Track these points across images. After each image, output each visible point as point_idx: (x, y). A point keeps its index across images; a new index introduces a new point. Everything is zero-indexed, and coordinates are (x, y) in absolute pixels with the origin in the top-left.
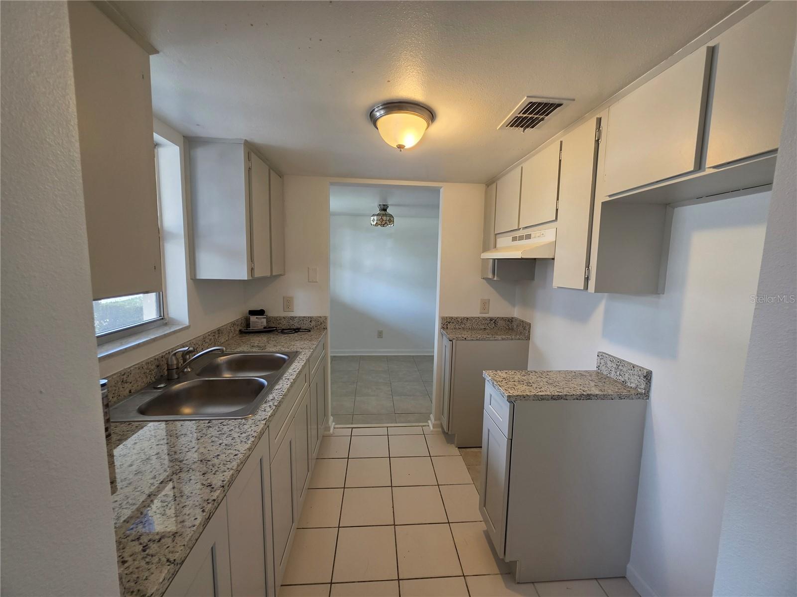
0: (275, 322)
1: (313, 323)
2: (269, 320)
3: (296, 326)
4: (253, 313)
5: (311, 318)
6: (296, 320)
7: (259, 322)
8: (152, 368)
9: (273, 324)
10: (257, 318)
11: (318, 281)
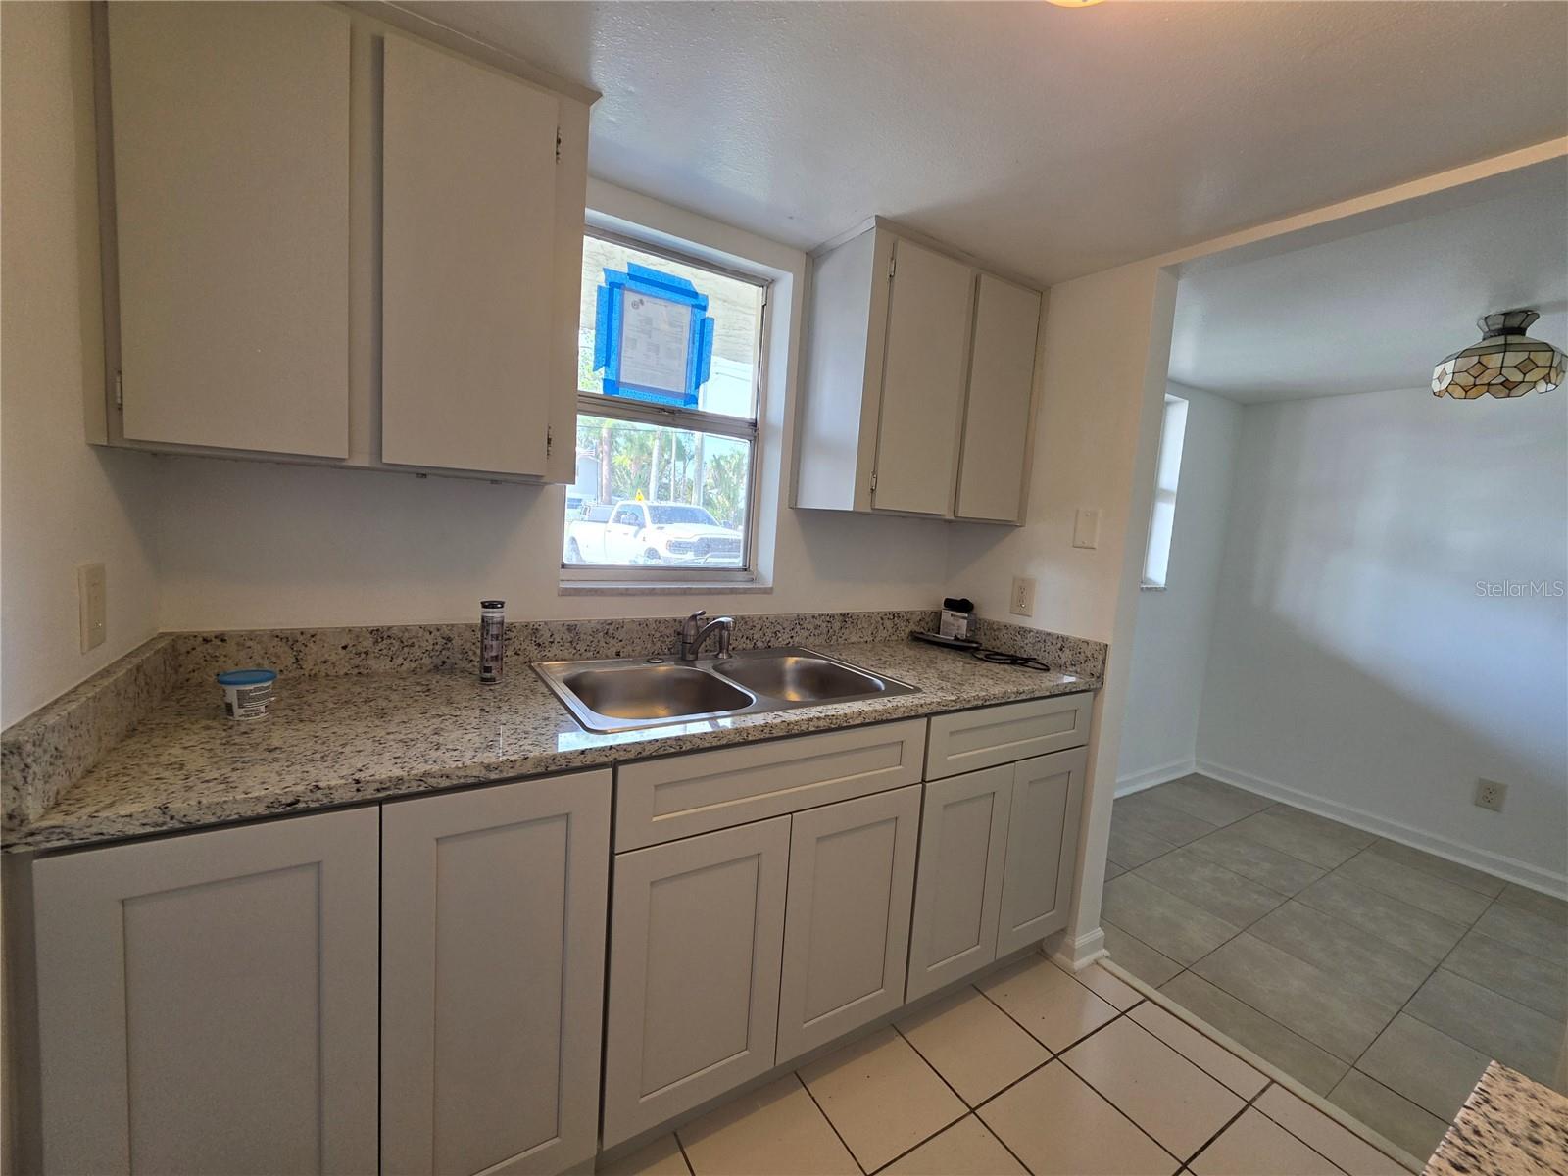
0: (988, 633)
1: (1067, 655)
2: (975, 625)
3: (1029, 651)
4: (951, 604)
5: (1064, 639)
6: (1030, 639)
7: (956, 625)
8: (668, 632)
9: (983, 637)
10: (952, 615)
11: (1095, 545)
